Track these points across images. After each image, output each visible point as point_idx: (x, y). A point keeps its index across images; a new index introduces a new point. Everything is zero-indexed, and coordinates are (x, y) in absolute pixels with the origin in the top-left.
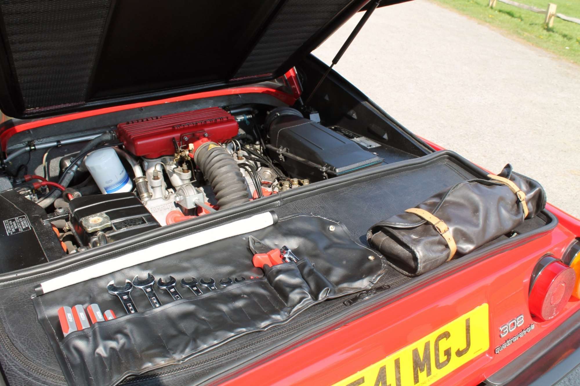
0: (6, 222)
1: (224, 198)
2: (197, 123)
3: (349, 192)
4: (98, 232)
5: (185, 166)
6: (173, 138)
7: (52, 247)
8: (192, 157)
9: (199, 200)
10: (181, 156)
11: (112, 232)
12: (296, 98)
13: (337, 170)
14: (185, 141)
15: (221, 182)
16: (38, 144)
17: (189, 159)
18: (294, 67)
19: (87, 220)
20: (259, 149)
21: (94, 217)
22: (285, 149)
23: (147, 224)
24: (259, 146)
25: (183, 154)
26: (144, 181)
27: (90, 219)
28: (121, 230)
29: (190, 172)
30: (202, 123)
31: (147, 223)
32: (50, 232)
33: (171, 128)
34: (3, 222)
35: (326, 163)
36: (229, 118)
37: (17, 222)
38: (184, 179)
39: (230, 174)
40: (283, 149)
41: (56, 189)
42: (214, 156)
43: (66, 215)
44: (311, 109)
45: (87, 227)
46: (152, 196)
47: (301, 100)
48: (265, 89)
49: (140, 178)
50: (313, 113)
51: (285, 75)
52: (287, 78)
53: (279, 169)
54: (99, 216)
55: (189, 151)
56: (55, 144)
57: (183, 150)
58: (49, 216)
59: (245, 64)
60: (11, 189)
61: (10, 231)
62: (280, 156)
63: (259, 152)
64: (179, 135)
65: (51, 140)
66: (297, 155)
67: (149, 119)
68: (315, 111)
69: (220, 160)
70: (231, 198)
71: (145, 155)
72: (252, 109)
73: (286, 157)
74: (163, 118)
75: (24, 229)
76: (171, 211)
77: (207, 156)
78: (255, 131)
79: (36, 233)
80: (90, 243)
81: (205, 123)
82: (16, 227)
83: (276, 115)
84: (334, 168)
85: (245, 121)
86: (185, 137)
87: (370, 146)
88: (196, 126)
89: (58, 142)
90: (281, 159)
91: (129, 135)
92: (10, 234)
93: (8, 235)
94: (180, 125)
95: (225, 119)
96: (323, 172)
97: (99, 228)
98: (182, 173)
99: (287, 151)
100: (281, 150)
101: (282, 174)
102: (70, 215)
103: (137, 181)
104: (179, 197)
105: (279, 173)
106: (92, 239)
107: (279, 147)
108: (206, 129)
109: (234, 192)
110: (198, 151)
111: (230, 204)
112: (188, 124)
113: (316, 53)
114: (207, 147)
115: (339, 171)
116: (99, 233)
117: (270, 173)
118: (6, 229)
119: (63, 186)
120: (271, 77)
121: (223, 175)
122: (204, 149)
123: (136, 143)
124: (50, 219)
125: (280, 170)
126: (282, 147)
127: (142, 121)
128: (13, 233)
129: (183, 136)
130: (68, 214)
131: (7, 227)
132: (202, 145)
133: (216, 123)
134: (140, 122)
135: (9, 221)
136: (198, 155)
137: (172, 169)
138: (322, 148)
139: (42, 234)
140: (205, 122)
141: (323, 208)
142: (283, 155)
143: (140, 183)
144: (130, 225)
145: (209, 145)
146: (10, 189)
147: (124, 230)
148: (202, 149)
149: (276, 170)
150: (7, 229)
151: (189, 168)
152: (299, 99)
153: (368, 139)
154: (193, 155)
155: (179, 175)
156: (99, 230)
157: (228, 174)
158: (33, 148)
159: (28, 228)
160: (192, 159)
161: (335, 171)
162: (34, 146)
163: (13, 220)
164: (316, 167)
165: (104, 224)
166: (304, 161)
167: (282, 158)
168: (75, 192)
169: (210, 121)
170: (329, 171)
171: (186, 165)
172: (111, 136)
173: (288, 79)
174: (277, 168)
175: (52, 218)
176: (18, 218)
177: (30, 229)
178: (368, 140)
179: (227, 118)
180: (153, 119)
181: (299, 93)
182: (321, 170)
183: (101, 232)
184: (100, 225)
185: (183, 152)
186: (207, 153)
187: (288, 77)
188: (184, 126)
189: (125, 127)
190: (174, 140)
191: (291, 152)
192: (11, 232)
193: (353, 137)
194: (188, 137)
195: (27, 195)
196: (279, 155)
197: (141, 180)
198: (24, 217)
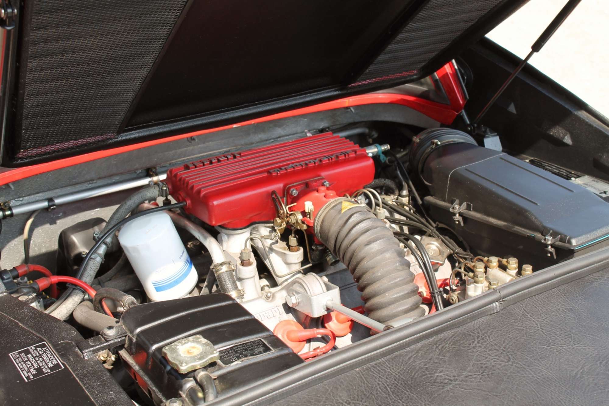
0: (14, 356)
1: (380, 297)
2: (307, 164)
3: (606, 280)
4: (198, 371)
5: (293, 241)
6: (273, 192)
7: (113, 401)
8: (311, 225)
9: (333, 300)
10: (288, 223)
11: (217, 370)
12: (457, 113)
13: (574, 242)
14: (292, 196)
15: (372, 268)
16: (16, 206)
17: (305, 227)
18: (454, 61)
19: (174, 351)
20: (407, 203)
21: (185, 343)
22: (465, 204)
23: (274, 353)
24: (407, 198)
25: (292, 220)
26: (229, 270)
27: (178, 347)
28: (232, 364)
29: (302, 250)
30: (315, 163)
31: (273, 350)
32: (101, 371)
33: (265, 174)
34: (9, 356)
35: (551, 229)
36: (358, 153)
37: (35, 355)
38: (293, 262)
39: (388, 255)
40: (460, 204)
41: (74, 289)
42: (355, 223)
43: (121, 339)
44: (483, 130)
45: (177, 363)
46: (243, 295)
47: (465, 114)
48: (399, 97)
49: (222, 264)
50: (488, 137)
51: (435, 73)
52: (438, 78)
53: (451, 238)
54: (193, 342)
55: (304, 214)
56: (45, 204)
57: (292, 212)
58: (91, 342)
59: (382, 57)
60: (5, 294)
61: (27, 372)
62: (454, 217)
63: (407, 208)
64: (281, 185)
65: (37, 198)
66: (488, 215)
67: (220, 159)
68: (491, 133)
69: (367, 231)
70: (393, 296)
71: (224, 224)
72: (367, 131)
73: (465, 219)
74: (244, 156)
75: (51, 369)
76: (281, 322)
77: (341, 222)
78: (400, 172)
79: (76, 375)
80: (181, 391)
81: (319, 163)
82: (36, 365)
83: (433, 143)
84: (568, 238)
85: (379, 156)
86: (292, 189)
87: (605, 192)
88: (306, 170)
89: (50, 200)
90: (457, 223)
91: (196, 189)
92: (28, 378)
93: (26, 380)
94: (280, 168)
95: (352, 155)
96: (546, 246)
97: (198, 364)
98: (287, 252)
99: (468, 208)
100: (457, 207)
101: (457, 247)
102: (127, 339)
103: (218, 271)
104: (296, 295)
105: (450, 245)
106: (185, 384)
107: (452, 202)
108: (324, 174)
109: (396, 285)
110: (321, 214)
111: (392, 306)
112: (293, 165)
113: (494, 35)
114: (339, 206)
115: (577, 242)
116: (199, 373)
117: (437, 247)
118: (19, 370)
119: (85, 283)
120: (415, 77)
121: (375, 257)
122: (332, 211)
123: (211, 204)
124: (95, 348)
125: (452, 241)
126: (457, 201)
127: (211, 163)
128: (34, 375)
129: (290, 188)
130: (124, 338)
131: (20, 365)
132: (327, 204)
133: (337, 163)
134: (207, 164)
135: (19, 353)
136: (323, 221)
137: (269, 246)
138: (536, 202)
139: (86, 376)
140: (321, 161)
141: (571, 310)
142: (461, 214)
143: (222, 273)
144: (246, 356)
145: (341, 202)
146: (2, 293)
147: (237, 364)
148: (329, 211)
149: (446, 241)
150: (21, 369)
151: (301, 243)
152: (462, 112)
153: (596, 180)
154: (312, 221)
155: (283, 255)
156: (199, 367)
157: (384, 254)
158: (8, 213)
159: (57, 366)
160: (310, 229)
161: (569, 242)
162: (10, 209)
163: (27, 352)
164: (530, 236)
165: (207, 357)
166: (504, 226)
167: (458, 221)
168: (124, 297)
169: (329, 160)
170: (558, 243)
171: (295, 239)
172: (159, 191)
173: (440, 78)
174: (447, 237)
175: (98, 347)
176: (34, 348)
177: (63, 368)
178: (597, 182)
179: (356, 152)
180: (228, 159)
181: (461, 102)
182: (543, 241)
183: (203, 371)
184: (200, 359)
185: (291, 217)
186: (340, 218)
187: (440, 76)
188: (286, 169)
189: (184, 174)
190: (274, 196)
191: (475, 210)
192: (30, 374)
193: (568, 178)
194: (297, 190)
195: (32, 302)
196: (455, 215)
197: (224, 269)
198: (44, 346)
